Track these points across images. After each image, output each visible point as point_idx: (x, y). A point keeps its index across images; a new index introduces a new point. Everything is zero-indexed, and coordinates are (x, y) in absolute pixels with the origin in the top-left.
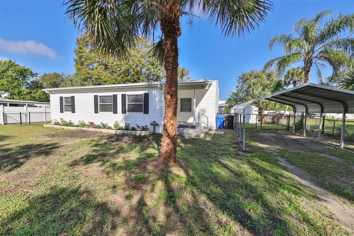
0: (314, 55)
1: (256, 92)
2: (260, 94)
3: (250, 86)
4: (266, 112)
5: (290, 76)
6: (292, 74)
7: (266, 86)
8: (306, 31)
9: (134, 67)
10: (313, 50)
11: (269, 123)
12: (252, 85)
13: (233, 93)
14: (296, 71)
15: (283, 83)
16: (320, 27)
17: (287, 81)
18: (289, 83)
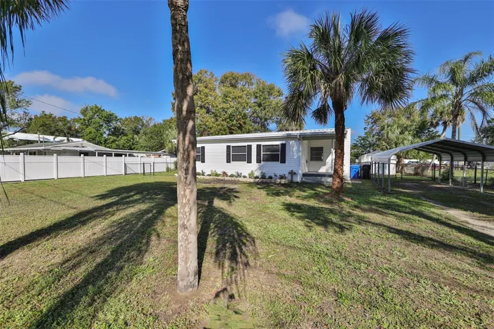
0: (463, 98)
1: (392, 136)
2: (398, 139)
3: (383, 129)
4: (406, 161)
5: (439, 115)
6: (441, 113)
7: (406, 128)
8: (453, 73)
9: (240, 110)
10: (462, 93)
11: (410, 174)
12: (386, 127)
13: (359, 137)
14: (446, 109)
15: (429, 124)
16: (469, 68)
17: (434, 122)
18: (437, 124)
